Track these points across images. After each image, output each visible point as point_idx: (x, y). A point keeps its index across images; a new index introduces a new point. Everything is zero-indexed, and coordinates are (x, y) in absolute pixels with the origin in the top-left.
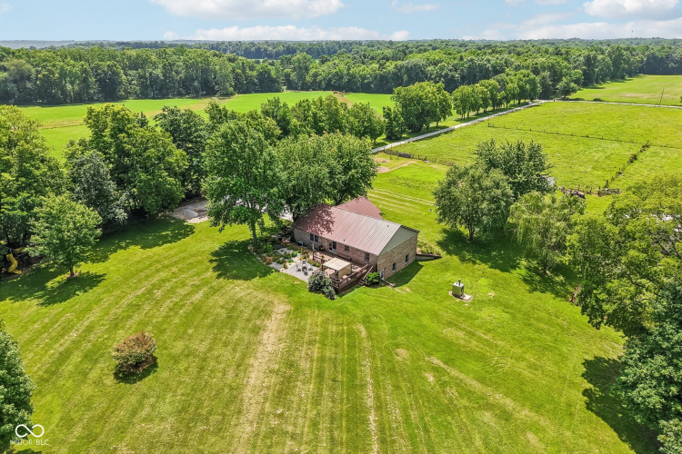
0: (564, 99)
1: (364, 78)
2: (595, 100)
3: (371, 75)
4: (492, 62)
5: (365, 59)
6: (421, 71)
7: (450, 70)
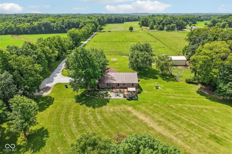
0: (100, 32)
1: (24, 29)
2: (109, 31)
3: (27, 27)
4: (76, 21)
5: (20, 21)
6: (50, 25)
7: (61, 24)
